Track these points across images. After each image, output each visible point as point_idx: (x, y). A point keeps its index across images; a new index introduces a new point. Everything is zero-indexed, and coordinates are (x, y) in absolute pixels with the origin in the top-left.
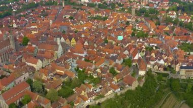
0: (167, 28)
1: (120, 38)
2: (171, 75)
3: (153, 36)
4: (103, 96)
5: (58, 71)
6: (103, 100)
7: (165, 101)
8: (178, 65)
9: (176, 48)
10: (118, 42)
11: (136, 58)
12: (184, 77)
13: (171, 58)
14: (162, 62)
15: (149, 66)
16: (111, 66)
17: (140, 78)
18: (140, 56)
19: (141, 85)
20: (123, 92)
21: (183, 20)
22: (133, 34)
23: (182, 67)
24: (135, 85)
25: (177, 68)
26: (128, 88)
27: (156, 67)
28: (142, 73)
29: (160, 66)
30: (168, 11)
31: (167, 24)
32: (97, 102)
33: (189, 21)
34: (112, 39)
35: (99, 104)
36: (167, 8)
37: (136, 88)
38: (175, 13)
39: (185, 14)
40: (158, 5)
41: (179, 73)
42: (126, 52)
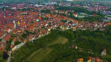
0: (55, 16)
1: (38, 20)
2: (59, 30)
3: (50, 19)
4: (38, 37)
5: (18, 31)
6: (38, 38)
7: (59, 38)
8: (61, 26)
9: (59, 22)
10: (37, 22)
11: (46, 25)
12: (64, 30)
13: (58, 25)
14: (55, 26)
15: (51, 28)
16: (37, 29)
17: (49, 31)
18: (47, 25)
19: (50, 33)
20: (44, 35)
21: (61, 13)
22: (42, 19)
23: (62, 27)
24: (48, 33)
25: (61, 27)
26: (46, 34)
27: (54, 28)
28: (49, 30)
29: (55, 27)
30: (54, 10)
31: (55, 15)
32: (36, 39)
33: (63, 13)
34: (34, 21)
35: (37, 39)
36: (54, 9)
37: (48, 34)
38: (57, 11)
39: (61, 11)
40: (49, 8)
41: (62, 29)
42: (42, 24)
